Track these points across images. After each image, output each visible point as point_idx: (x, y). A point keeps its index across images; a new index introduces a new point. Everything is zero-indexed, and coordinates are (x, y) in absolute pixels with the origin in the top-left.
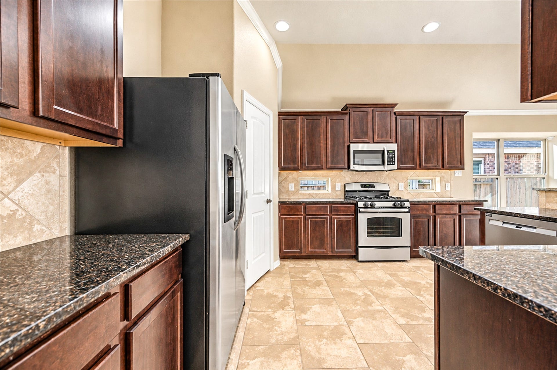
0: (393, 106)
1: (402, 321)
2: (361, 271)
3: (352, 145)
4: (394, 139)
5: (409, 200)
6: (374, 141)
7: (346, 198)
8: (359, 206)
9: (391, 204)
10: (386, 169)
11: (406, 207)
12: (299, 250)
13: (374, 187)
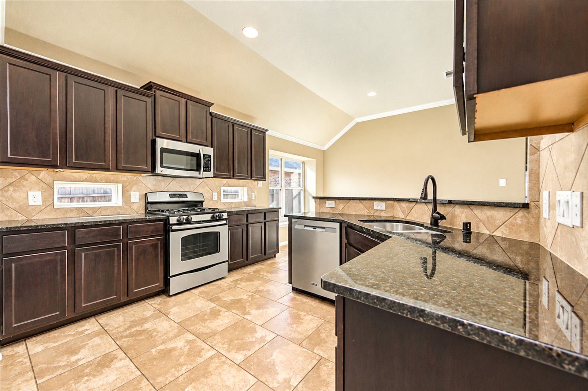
0: (209, 105)
1: (239, 357)
2: (174, 310)
3: (158, 140)
4: (209, 143)
5: (227, 211)
6: (188, 141)
7: (147, 212)
8: (171, 223)
9: (208, 217)
10: (201, 176)
11: (223, 220)
12: (58, 313)
13: (187, 197)
